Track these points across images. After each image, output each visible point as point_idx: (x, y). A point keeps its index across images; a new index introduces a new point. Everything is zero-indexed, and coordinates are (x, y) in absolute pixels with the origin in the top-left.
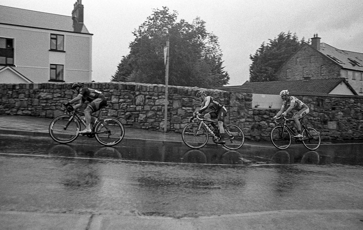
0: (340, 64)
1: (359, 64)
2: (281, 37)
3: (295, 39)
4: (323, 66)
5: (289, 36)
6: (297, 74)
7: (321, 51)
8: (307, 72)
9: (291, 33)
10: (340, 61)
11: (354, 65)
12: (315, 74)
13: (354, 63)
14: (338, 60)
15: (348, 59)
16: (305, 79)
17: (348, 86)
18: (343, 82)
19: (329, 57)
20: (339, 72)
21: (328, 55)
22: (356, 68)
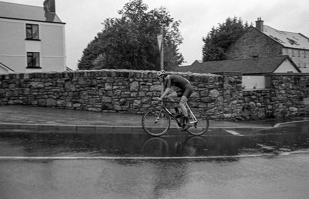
0: (281, 43)
1: (296, 42)
2: (228, 21)
3: (240, 22)
4: (266, 46)
5: (235, 20)
6: (244, 53)
7: (264, 32)
8: (253, 51)
9: (236, 17)
10: (281, 41)
11: (292, 44)
12: (260, 52)
13: (292, 42)
14: (279, 40)
15: (287, 38)
16: (254, 58)
17: (291, 62)
18: (287, 59)
19: (272, 37)
20: (281, 50)
21: (271, 36)
22: (294, 46)
